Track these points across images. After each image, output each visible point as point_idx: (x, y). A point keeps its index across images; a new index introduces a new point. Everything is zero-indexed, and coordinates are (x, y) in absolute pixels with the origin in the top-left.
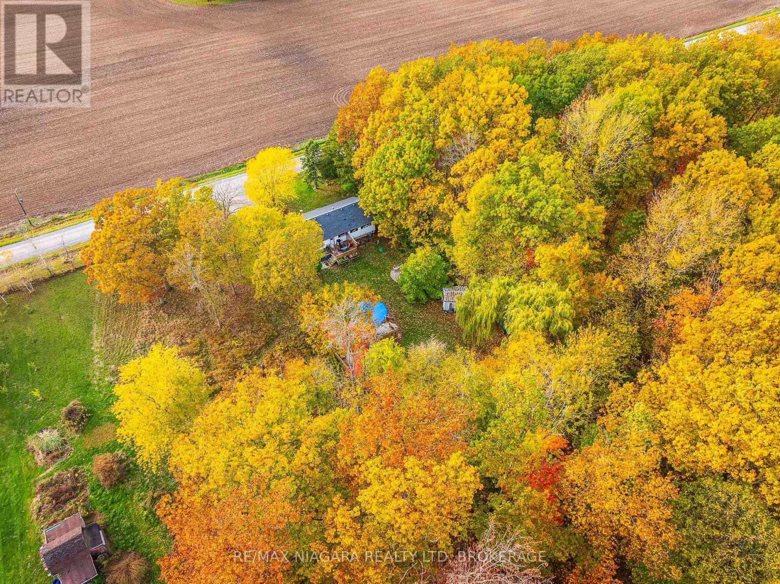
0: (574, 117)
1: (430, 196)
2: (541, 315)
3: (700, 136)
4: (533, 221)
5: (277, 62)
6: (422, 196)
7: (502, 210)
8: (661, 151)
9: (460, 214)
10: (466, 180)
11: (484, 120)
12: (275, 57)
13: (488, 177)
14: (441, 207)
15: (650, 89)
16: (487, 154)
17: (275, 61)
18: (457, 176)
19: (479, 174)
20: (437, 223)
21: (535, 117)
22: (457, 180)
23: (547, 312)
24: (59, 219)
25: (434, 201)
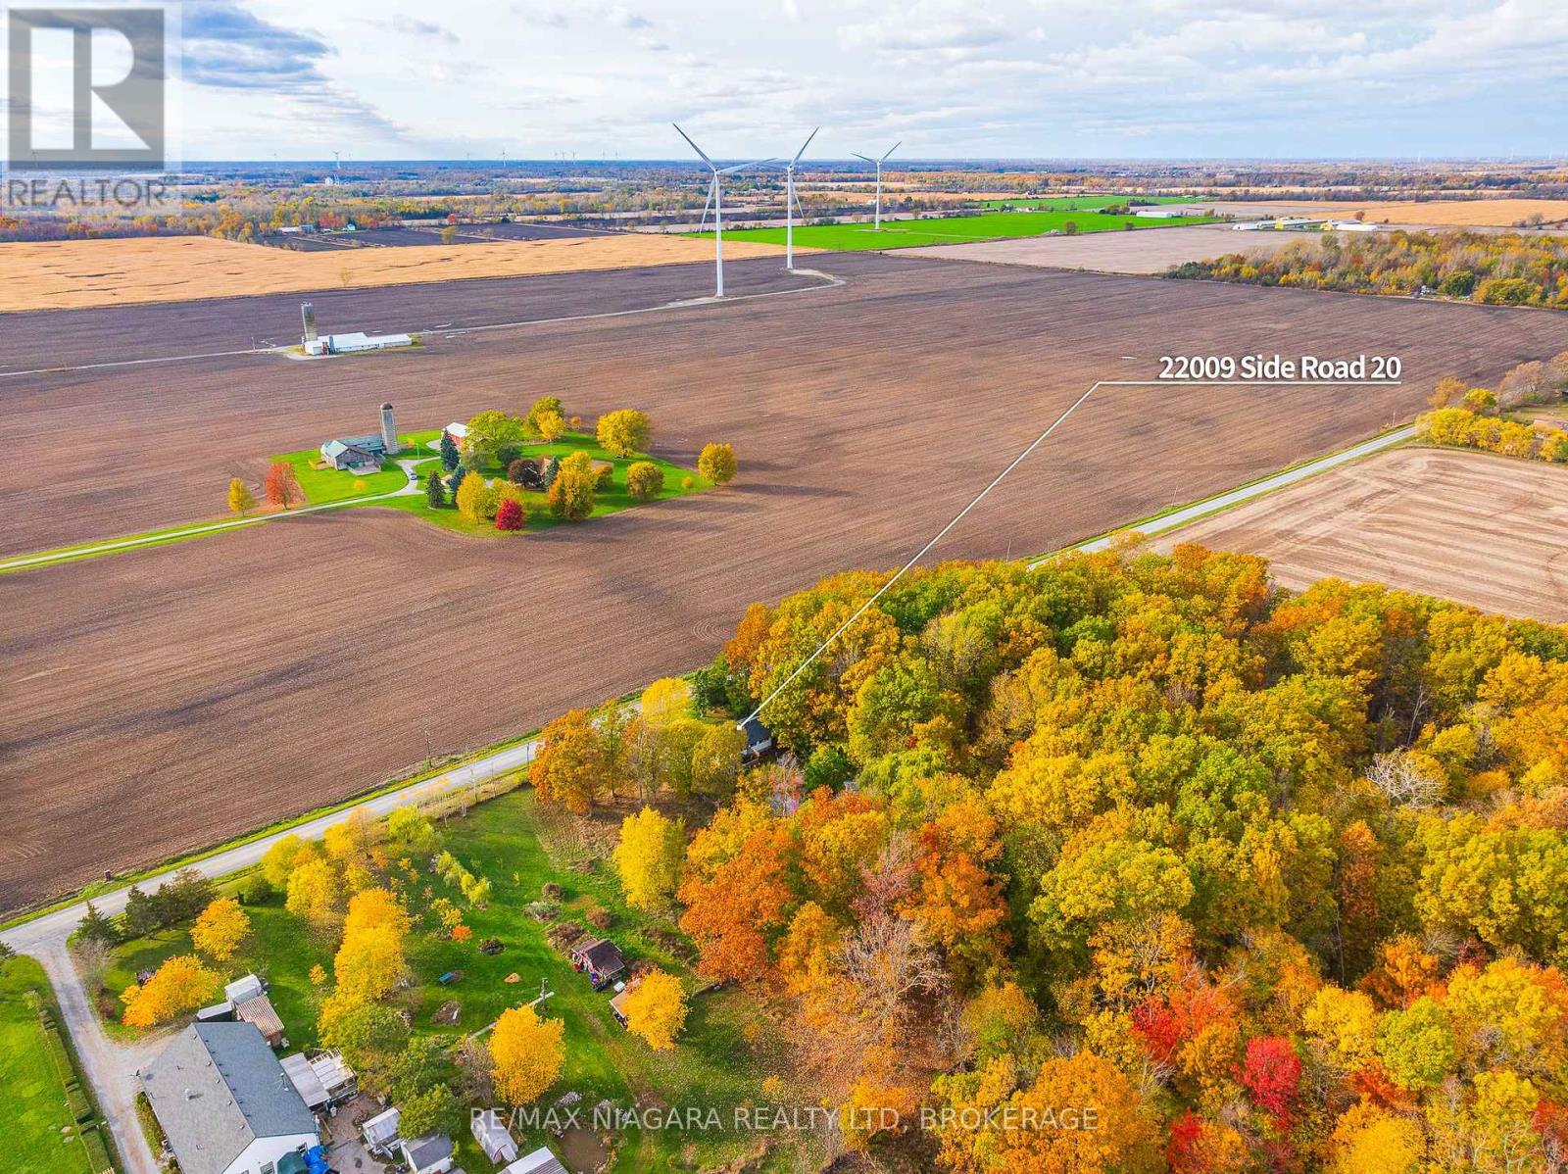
0: (930, 633)
1: (825, 702)
2: (921, 769)
3: (1029, 638)
4: (908, 707)
5: (617, 599)
6: (818, 703)
7: (885, 701)
8: (1004, 653)
9: (851, 710)
10: (854, 684)
11: (861, 641)
12: (613, 592)
13: (870, 679)
14: (836, 709)
15: (993, 606)
16: (868, 664)
17: (616, 597)
18: (845, 682)
19: (864, 677)
20: (832, 726)
21: (901, 636)
22: (847, 685)
23: (926, 765)
24: (455, 760)
25: (829, 706)
